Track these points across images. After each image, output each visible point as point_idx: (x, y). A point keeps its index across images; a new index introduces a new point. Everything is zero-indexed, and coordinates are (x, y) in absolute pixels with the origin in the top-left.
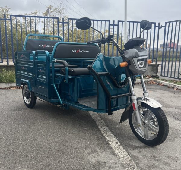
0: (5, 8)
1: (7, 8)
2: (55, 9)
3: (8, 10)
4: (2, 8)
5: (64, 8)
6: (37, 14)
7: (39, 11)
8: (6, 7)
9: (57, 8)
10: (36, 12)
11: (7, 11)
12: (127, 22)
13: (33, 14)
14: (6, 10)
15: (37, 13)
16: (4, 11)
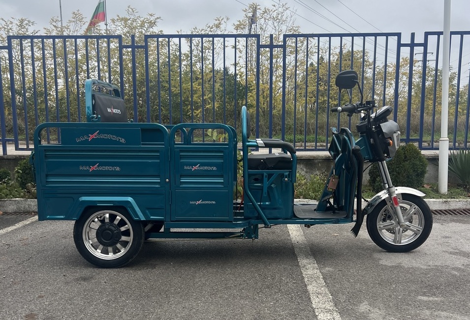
0: (148, 17)
1: (152, 19)
2: (265, 12)
3: (154, 23)
4: (142, 19)
5: (287, 6)
6: (221, 26)
7: (225, 20)
8: (151, 15)
9: (271, 8)
10: (217, 21)
11: (152, 24)
13: (212, 28)
14: (151, 22)
15: (220, 24)
16: (146, 26)
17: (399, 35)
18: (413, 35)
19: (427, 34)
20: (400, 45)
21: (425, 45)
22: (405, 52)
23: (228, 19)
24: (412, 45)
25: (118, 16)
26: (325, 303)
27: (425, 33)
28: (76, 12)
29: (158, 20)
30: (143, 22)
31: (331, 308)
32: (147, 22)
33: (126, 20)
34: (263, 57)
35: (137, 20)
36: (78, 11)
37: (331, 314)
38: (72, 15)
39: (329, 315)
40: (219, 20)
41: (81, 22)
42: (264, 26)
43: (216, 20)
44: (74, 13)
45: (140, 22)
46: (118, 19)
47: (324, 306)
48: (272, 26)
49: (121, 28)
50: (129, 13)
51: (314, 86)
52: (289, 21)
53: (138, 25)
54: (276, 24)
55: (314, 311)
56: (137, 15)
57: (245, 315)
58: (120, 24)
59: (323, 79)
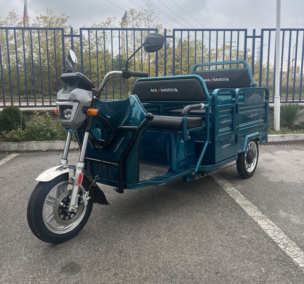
0: (61, 16)
1: (64, 17)
2: (139, 14)
3: (66, 20)
4: (57, 18)
5: (154, 11)
6: (111, 23)
7: (113, 19)
8: (63, 15)
9: (144, 12)
11: (64, 21)
12: (281, 30)
13: (105, 24)
14: (63, 20)
15: (110, 21)
16: (60, 22)
18: (254, 31)
19: (263, 30)
21: (261, 37)
23: (115, 19)
24: (254, 37)
25: (41, 15)
28: (12, 12)
29: (68, 18)
30: (58, 20)
32: (61, 19)
33: (46, 18)
34: (139, 44)
35: (54, 18)
36: (13, 11)
38: (9, 14)
40: (109, 19)
41: (15, 18)
43: (108, 19)
44: (10, 12)
45: (55, 20)
46: (41, 17)
48: (144, 24)
49: (43, 23)
50: (48, 13)
53: (54, 21)
56: (53, 15)
58: (42, 21)
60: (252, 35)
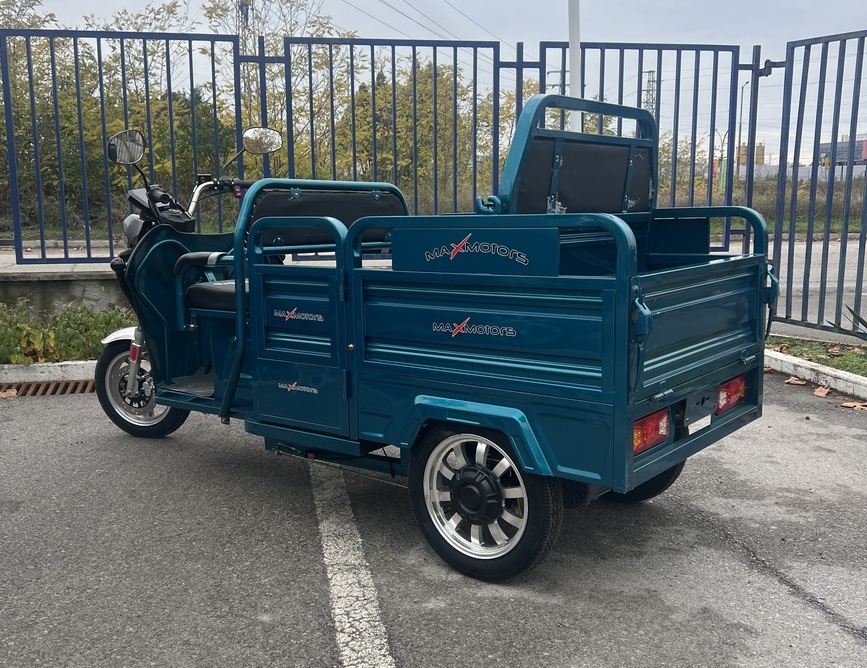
17: (495, 46)
18: (520, 46)
19: (544, 46)
20: (498, 65)
21: (541, 65)
22: (508, 77)
24: (520, 65)
26: (347, 554)
27: (542, 43)
31: (357, 563)
37: (355, 573)
39: (351, 575)
42: (263, 13)
47: (345, 559)
48: (278, 13)
51: (364, 131)
52: (310, 5)
54: (285, 11)
55: (325, 572)
57: (191, 591)
59: (381, 116)
60: (514, 59)
